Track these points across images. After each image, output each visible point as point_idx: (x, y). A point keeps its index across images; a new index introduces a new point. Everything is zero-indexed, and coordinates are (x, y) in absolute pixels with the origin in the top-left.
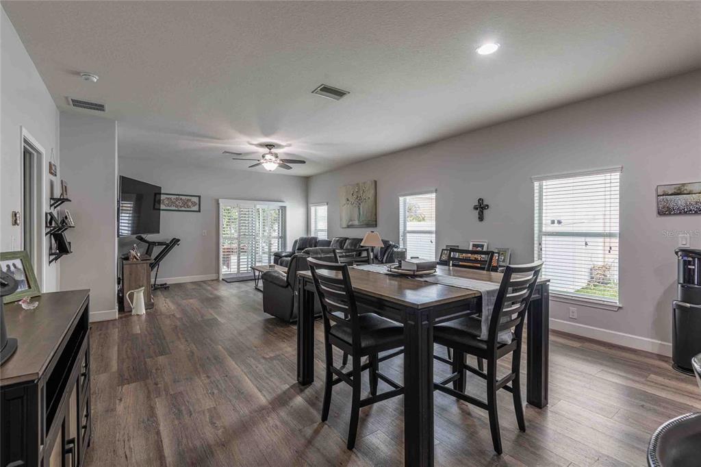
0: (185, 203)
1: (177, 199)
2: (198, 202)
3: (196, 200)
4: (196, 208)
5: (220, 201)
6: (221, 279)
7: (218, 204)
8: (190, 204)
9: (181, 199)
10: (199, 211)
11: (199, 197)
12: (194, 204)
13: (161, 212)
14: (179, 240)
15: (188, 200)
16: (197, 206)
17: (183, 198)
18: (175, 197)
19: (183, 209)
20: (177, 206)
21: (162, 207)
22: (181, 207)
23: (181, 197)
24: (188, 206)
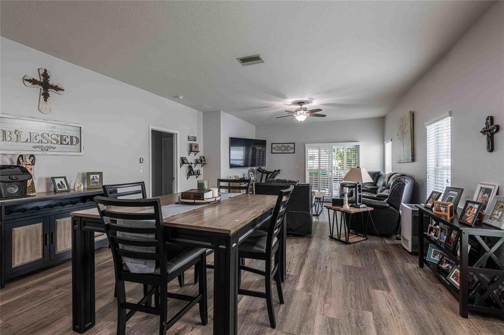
0: (286, 149)
1: (282, 146)
2: (293, 147)
3: (292, 145)
4: (292, 151)
5: (306, 145)
7: (305, 147)
8: (289, 149)
9: (284, 146)
10: (294, 153)
11: (294, 143)
12: (292, 148)
14: (279, 171)
15: (288, 146)
18: (280, 145)
19: (285, 152)
20: (282, 150)
22: (284, 150)
23: (284, 144)
24: (288, 150)
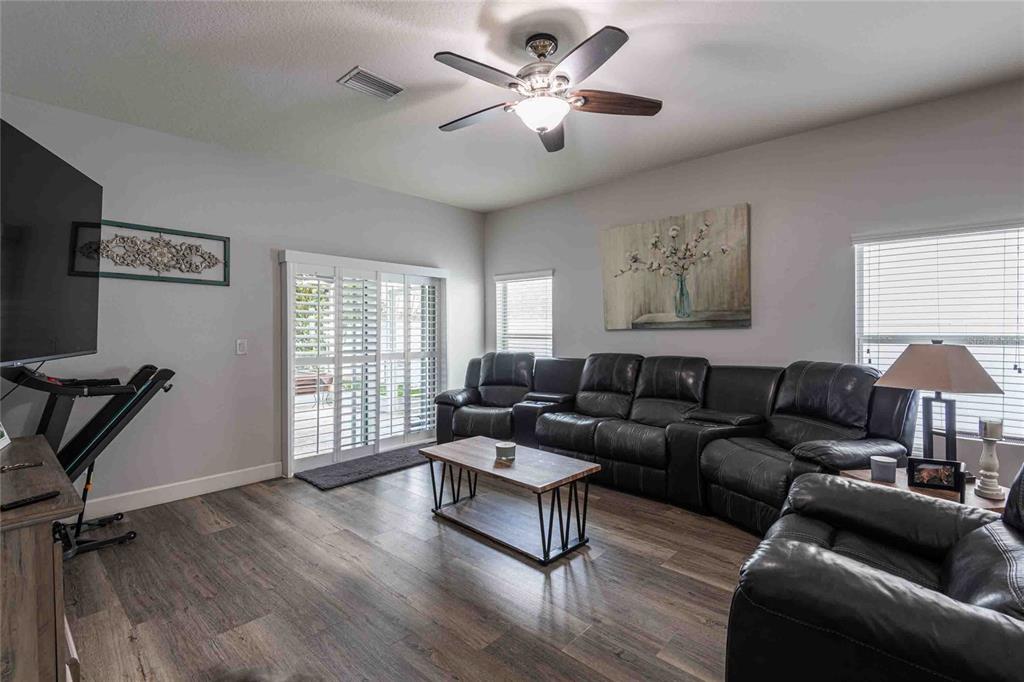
0: (182, 257)
1: (155, 244)
2: (221, 257)
3: (215, 249)
4: (215, 273)
5: (289, 255)
6: (291, 475)
7: (283, 263)
8: (197, 260)
9: (168, 244)
10: (226, 282)
11: (226, 241)
12: (211, 262)
13: (102, 281)
14: (168, 374)
15: (190, 248)
16: (220, 266)
17: (176, 240)
18: (147, 235)
19: (175, 273)
20: (153, 265)
21: (105, 266)
22: (167, 267)
23: (166, 237)
24: (191, 267)
